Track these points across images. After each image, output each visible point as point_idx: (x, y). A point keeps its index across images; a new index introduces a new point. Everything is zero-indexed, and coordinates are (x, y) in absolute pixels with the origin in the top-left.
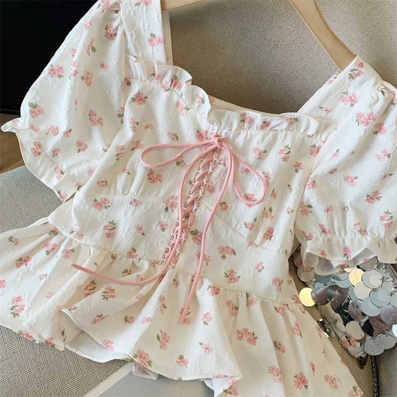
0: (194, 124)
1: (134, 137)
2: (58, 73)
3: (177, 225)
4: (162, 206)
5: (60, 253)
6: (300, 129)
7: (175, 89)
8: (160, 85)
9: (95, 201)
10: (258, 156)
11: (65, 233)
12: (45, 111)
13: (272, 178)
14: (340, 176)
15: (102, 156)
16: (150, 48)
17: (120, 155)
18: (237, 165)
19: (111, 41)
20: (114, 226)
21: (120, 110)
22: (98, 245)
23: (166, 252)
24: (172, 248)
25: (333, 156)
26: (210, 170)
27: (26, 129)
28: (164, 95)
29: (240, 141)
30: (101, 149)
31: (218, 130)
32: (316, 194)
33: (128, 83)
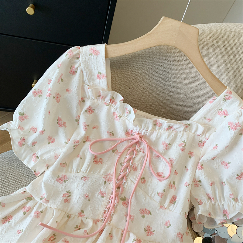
0: (124, 126)
1: (86, 134)
2: (38, 94)
3: (112, 194)
4: (102, 180)
5: (33, 214)
6: (192, 130)
7: (112, 105)
8: (103, 102)
9: (58, 177)
10: (165, 147)
11: (37, 199)
12: (29, 117)
13: (175, 162)
14: (218, 161)
15: (64, 147)
16: (98, 80)
17: (76, 146)
18: (151, 152)
19: (74, 76)
20: (69, 194)
21: (77, 117)
22: (59, 208)
23: (104, 213)
24: (108, 210)
25: (214, 148)
26: (134, 156)
27: (16, 129)
28: (105, 108)
29: (153, 137)
30: (64, 142)
31: (139, 130)
32: (203, 173)
33: (83, 101)
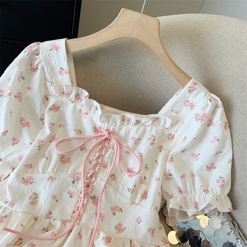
0: (91, 123)
1: (51, 134)
3: (81, 193)
4: (70, 180)
6: (161, 124)
7: (78, 102)
8: (68, 99)
9: (23, 179)
10: (134, 142)
11: (2, 203)
13: (144, 156)
14: (188, 153)
15: (29, 147)
16: (60, 76)
17: (41, 146)
18: (121, 148)
19: (35, 73)
20: (36, 196)
21: (42, 116)
22: (24, 211)
23: (74, 213)
24: (77, 210)
25: (183, 141)
26: (104, 153)
28: (71, 106)
29: (122, 133)
30: (28, 142)
31: (107, 127)
32: (173, 166)
33: (47, 98)
